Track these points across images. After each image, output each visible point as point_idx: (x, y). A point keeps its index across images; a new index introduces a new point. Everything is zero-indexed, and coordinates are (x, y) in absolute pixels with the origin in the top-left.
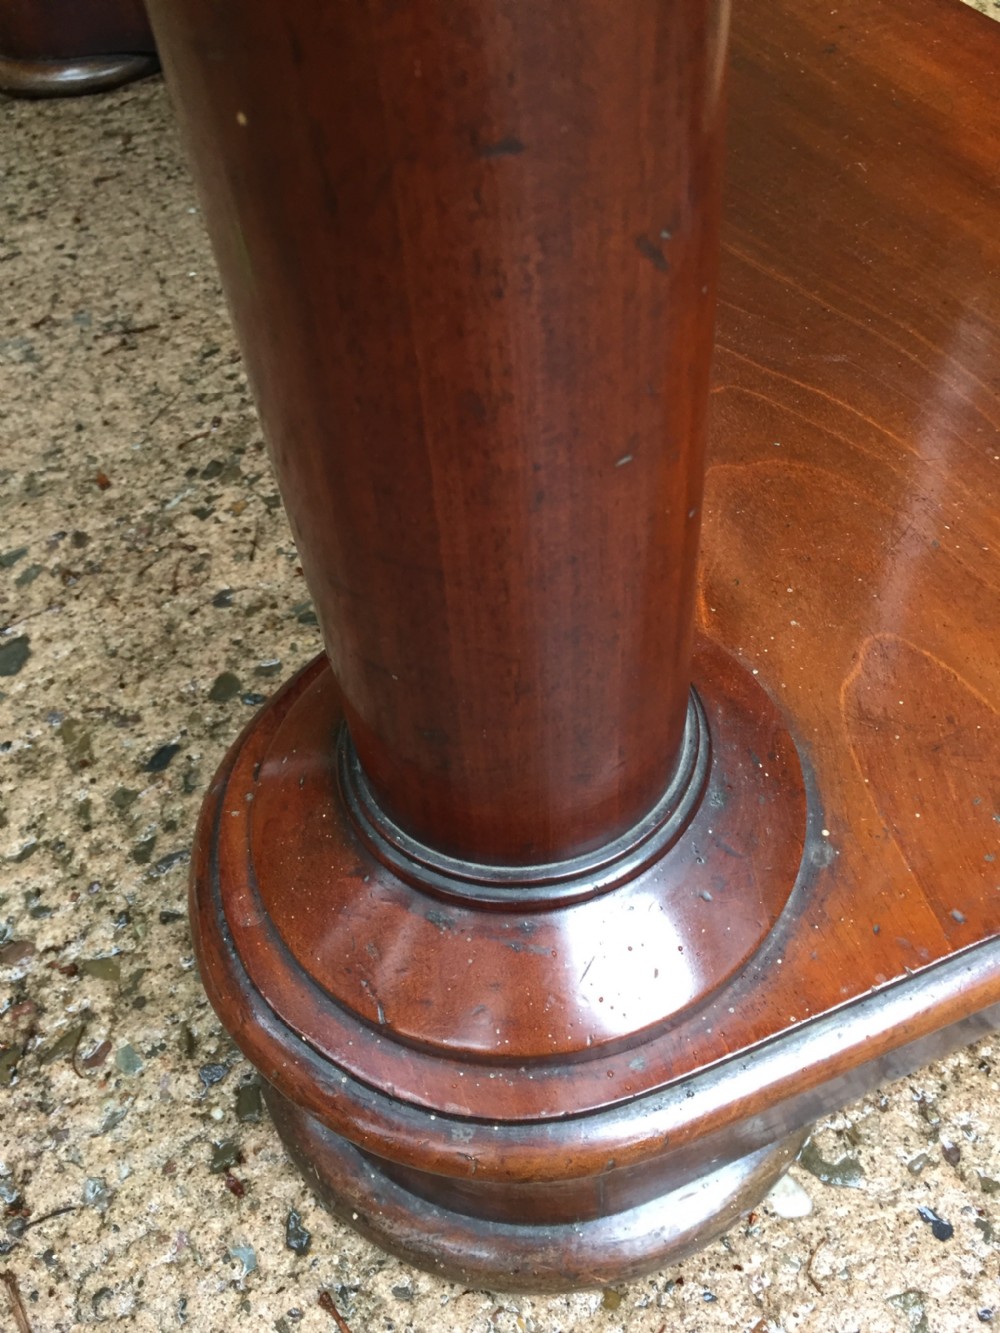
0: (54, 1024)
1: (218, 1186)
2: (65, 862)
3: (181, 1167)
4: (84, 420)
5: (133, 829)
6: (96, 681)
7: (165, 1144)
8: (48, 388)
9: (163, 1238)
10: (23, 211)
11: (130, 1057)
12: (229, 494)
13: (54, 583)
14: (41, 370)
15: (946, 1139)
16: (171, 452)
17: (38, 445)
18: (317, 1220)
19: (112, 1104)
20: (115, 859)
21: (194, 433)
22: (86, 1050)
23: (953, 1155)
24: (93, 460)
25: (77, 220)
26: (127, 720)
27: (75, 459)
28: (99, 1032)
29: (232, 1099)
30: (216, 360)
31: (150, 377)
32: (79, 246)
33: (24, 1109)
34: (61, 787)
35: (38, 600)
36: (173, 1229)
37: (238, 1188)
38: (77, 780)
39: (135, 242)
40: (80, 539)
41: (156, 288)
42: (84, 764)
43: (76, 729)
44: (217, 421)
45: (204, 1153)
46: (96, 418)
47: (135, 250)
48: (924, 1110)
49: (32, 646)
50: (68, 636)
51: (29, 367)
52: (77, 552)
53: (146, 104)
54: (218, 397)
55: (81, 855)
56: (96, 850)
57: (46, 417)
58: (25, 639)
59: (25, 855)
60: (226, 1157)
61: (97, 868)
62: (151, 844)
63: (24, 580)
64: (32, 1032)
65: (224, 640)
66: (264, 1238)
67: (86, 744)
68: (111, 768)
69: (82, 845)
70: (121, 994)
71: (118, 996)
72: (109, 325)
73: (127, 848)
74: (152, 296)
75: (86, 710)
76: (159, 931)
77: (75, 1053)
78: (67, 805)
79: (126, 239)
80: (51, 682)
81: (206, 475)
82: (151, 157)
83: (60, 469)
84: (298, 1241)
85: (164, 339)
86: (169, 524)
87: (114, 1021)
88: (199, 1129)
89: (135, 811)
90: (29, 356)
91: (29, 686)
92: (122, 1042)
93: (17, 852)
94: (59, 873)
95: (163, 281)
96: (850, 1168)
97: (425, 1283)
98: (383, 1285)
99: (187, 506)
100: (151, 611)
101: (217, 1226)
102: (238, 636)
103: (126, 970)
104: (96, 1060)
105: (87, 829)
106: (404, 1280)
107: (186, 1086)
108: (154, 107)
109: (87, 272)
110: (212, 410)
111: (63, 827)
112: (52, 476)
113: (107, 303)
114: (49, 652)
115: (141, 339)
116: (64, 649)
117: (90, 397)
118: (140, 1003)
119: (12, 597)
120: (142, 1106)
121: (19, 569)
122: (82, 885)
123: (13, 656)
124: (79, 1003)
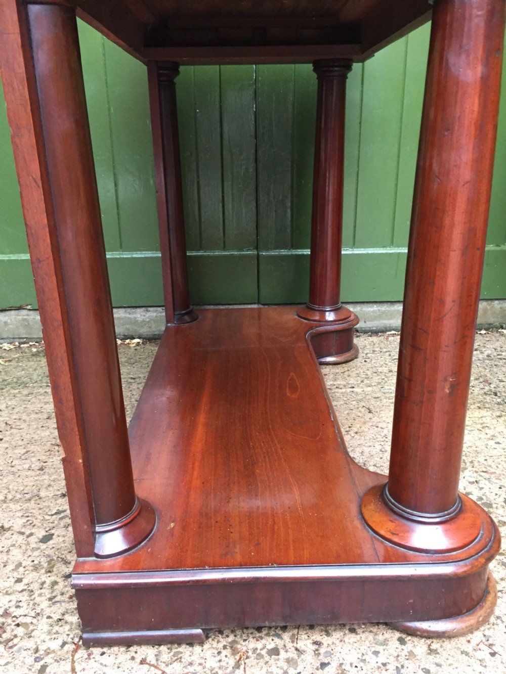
2: (31, 596)
5: (52, 592)
6: (65, 550)
11: (20, 649)
19: (9, 660)
20: (44, 598)
22: (10, 644)
28: (15, 641)
29: (39, 667)
34: (40, 576)
38: (45, 575)
42: (50, 572)
43: (53, 562)
49: (54, 537)
50: (64, 536)
55: (36, 595)
56: (40, 595)
58: (53, 535)
59: (22, 591)
61: (38, 600)
62: (55, 597)
63: (61, 519)
67: (53, 566)
68: (56, 574)
69: (37, 593)
70: (27, 634)
71: (25, 634)
73: (49, 596)
75: (58, 557)
76: (45, 620)
77: (7, 644)
78: (40, 581)
80: (53, 548)
87: (21, 639)
89: (56, 587)
91: (47, 547)
92: (20, 645)
93: (20, 589)
94: (28, 598)
103: (31, 628)
104: (11, 647)
105: (41, 589)
107: (30, 660)
111: (35, 586)
114: (57, 539)
116: (61, 539)
118: (30, 637)
119: (56, 522)
120: (16, 662)
121: (62, 515)
122: (32, 603)
123: (47, 539)
124: (15, 632)
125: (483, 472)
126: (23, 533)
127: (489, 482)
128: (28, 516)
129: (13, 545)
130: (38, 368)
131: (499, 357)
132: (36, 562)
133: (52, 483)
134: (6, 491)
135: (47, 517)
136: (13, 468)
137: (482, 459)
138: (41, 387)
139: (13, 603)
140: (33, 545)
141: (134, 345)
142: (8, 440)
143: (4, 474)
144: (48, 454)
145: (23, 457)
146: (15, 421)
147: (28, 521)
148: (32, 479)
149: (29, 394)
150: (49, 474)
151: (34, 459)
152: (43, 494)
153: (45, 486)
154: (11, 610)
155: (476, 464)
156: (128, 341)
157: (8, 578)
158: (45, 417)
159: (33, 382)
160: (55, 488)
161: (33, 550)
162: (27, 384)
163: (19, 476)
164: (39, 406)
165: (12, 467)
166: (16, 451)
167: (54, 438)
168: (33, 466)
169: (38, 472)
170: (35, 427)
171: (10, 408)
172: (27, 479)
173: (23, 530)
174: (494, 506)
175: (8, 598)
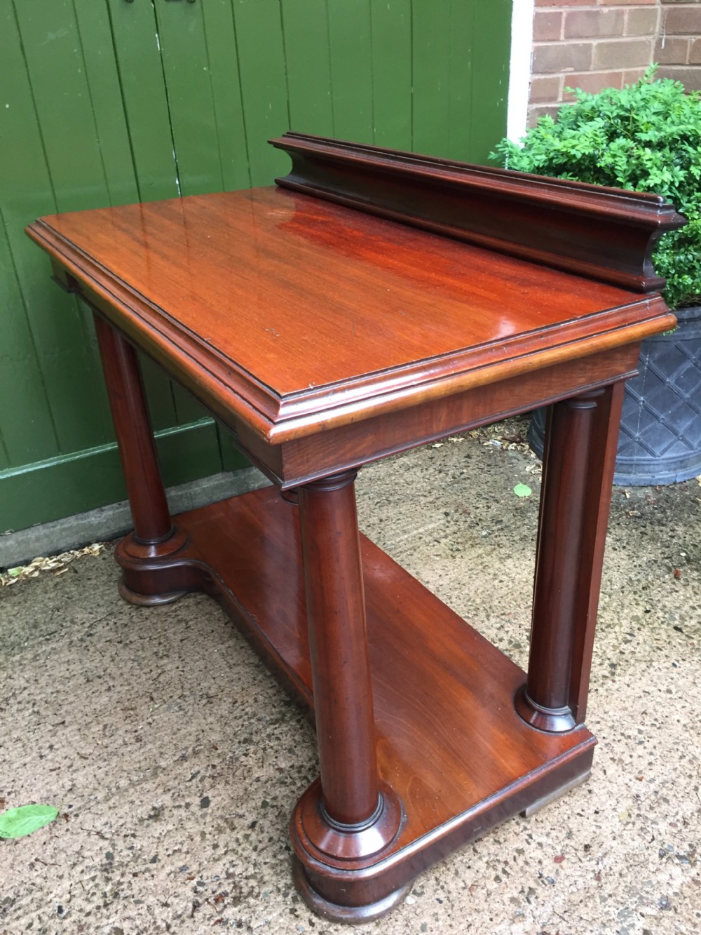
0: (245, 890)
1: (292, 916)
2: (237, 853)
3: (283, 914)
4: (204, 729)
5: (251, 843)
6: (230, 807)
7: (279, 911)
8: (190, 719)
9: (283, 928)
10: (161, 655)
11: (266, 894)
12: (252, 748)
13: (210, 780)
14: (186, 713)
15: (441, 884)
16: (232, 737)
17: (193, 738)
18: (315, 919)
19: (266, 905)
20: (249, 851)
21: (237, 729)
22: (255, 894)
23: (442, 888)
24: (210, 741)
25: (180, 657)
26: (242, 816)
27: (205, 741)
28: (256, 890)
29: (291, 899)
30: (237, 705)
31: (220, 713)
32: (184, 667)
33: (245, 908)
34: (230, 835)
35: (207, 786)
36: (285, 926)
37: (297, 916)
38: (233, 833)
39: (201, 664)
40: (214, 767)
41: (212, 681)
42: (234, 829)
43: (229, 820)
44: (243, 725)
45: (288, 911)
46: (207, 727)
47: (202, 667)
48: (437, 879)
49: (210, 799)
50: (219, 795)
51: (182, 713)
52: (214, 771)
53: (188, 606)
54: (241, 717)
55: (240, 852)
56: (243, 850)
57: (193, 728)
58: (208, 797)
59: (226, 853)
60: (293, 911)
61: (245, 854)
62: (256, 847)
63: (202, 780)
64: (241, 892)
65: (261, 792)
66: (304, 925)
67: (232, 823)
68: (241, 829)
69: (240, 849)
71: (258, 882)
72: (202, 696)
73: (251, 848)
74: (212, 684)
75: (230, 815)
76: (264, 867)
77: (252, 895)
78: (233, 839)
79: (198, 663)
80: (218, 808)
81: (244, 743)
82: (196, 630)
83: (201, 745)
84: (312, 924)
85: (220, 699)
86: (237, 759)
87: (259, 887)
88: (285, 906)
89: (251, 839)
90: (181, 709)
91: (212, 810)
92: (262, 891)
93: (223, 852)
94: (236, 856)
95: (214, 678)
96: (422, 893)
97: (340, 927)
98: (331, 929)
99: (241, 753)
100: (240, 785)
101: (294, 924)
102: (265, 790)
103: (259, 877)
104: (258, 896)
105: (240, 845)
106: (335, 927)
107: (280, 898)
108: (191, 609)
109: (189, 677)
110: (240, 722)
111: (233, 845)
112: (200, 748)
113: (199, 688)
115: (213, 700)
116: (220, 799)
117: (204, 721)
118: (264, 883)
119: (200, 785)
120: (271, 904)
121: (199, 777)
122: (243, 858)
123: (205, 803)
124: (250, 885)
125: (502, 614)
126: (180, 806)
127: (511, 623)
128: (169, 790)
129: (181, 820)
130: (12, 618)
131: (463, 476)
132: (215, 826)
133: (163, 750)
134: (125, 774)
135: (188, 784)
136: (109, 749)
137: (496, 603)
138: (40, 643)
139: (228, 865)
140: (199, 813)
141: (98, 553)
142: (70, 720)
143: (106, 757)
144: (128, 721)
145: (107, 734)
146: (54, 695)
147: (173, 794)
148: (137, 753)
149: (35, 657)
150: (150, 743)
151: (121, 732)
152: (163, 764)
153: (158, 755)
154: (231, 870)
155: (494, 608)
156: (86, 550)
157: (205, 848)
158: (85, 681)
159: (25, 639)
160: (170, 754)
161: (204, 816)
162: (19, 644)
163: (123, 755)
164: (62, 669)
165: (106, 747)
166: (93, 730)
167: (118, 702)
168: (126, 739)
169: (138, 744)
170: (84, 695)
171: (32, 681)
172: (133, 756)
173: (177, 804)
174: (522, 645)
175: (221, 863)
